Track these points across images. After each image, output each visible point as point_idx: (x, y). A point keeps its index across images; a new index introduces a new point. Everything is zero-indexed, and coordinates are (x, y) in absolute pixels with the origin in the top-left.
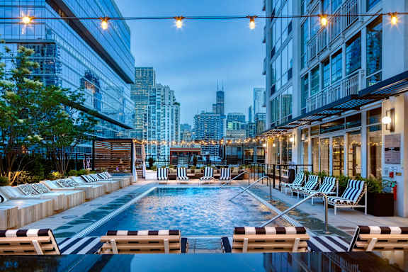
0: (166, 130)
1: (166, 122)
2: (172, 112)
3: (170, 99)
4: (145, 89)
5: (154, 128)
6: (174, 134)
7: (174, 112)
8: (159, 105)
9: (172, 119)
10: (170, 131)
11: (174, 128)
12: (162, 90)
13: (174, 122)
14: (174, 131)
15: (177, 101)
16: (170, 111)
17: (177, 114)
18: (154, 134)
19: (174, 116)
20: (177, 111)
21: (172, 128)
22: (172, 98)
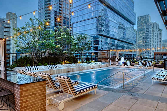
0: (155, 43)
1: (154, 39)
2: (158, 34)
3: (156, 28)
4: (145, 25)
5: (148, 43)
6: (159, 45)
7: (159, 34)
8: (151, 32)
9: (158, 38)
10: (157, 44)
11: (159, 42)
12: (152, 25)
13: (159, 39)
14: (159, 43)
15: (160, 29)
16: (157, 34)
17: (160, 35)
18: (148, 45)
19: (159, 36)
20: (160, 33)
21: (158, 42)
22: (157, 28)
